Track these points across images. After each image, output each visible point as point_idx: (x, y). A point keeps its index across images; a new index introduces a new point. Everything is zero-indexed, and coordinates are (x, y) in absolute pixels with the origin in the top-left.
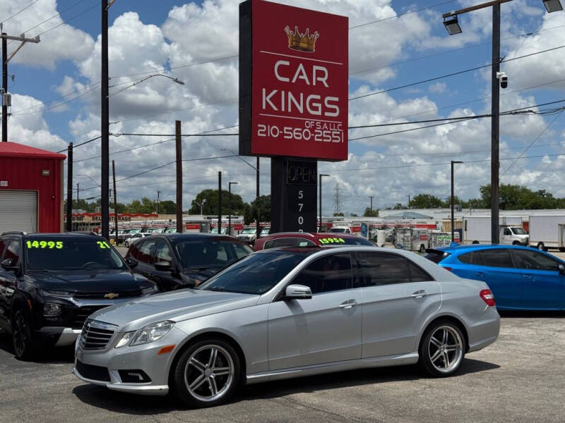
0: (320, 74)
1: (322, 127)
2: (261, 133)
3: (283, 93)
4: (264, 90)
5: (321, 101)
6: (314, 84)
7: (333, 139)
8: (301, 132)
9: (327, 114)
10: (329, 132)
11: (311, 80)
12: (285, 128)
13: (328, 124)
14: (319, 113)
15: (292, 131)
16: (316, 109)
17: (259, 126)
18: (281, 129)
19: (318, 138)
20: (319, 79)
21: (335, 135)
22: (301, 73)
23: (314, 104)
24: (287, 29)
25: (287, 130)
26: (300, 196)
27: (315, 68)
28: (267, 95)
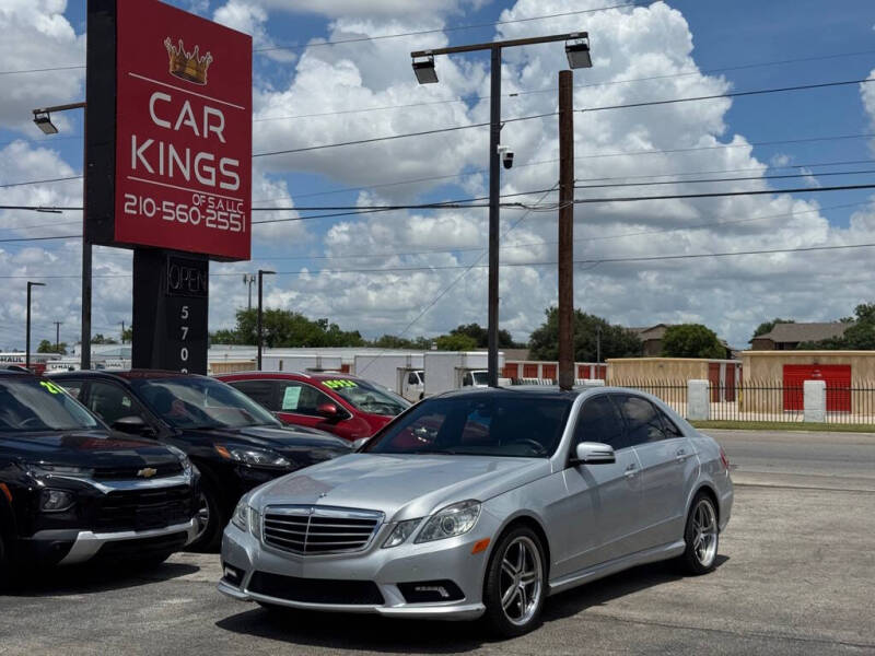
0: (214, 120)
1: (216, 205)
2: (129, 207)
3: (162, 144)
4: (134, 137)
5: (215, 164)
6: (206, 135)
7: (231, 225)
8: (187, 211)
9: (223, 185)
10: (226, 214)
11: (201, 131)
12: (165, 203)
13: (224, 201)
14: (212, 182)
15: (174, 208)
16: (207, 175)
17: (127, 196)
18: (159, 205)
19: (211, 222)
20: (212, 128)
21: (235, 219)
22: (187, 117)
23: (206, 168)
24: (168, 43)
25: (167, 207)
26: (184, 314)
27: (208, 110)
28: (138, 147)
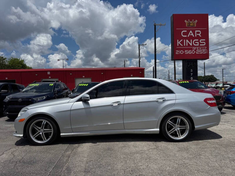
0: (198, 33)
1: (199, 49)
2: (177, 53)
3: (185, 40)
4: (178, 40)
5: (199, 41)
10: (202, 50)
11: (195, 35)
12: (185, 51)
13: (201, 48)
15: (188, 51)
16: (197, 44)
17: (176, 51)
18: (184, 51)
19: (198, 53)
21: (204, 51)
22: (191, 33)
24: (186, 21)
26: (191, 71)
27: (196, 31)
28: (179, 42)
